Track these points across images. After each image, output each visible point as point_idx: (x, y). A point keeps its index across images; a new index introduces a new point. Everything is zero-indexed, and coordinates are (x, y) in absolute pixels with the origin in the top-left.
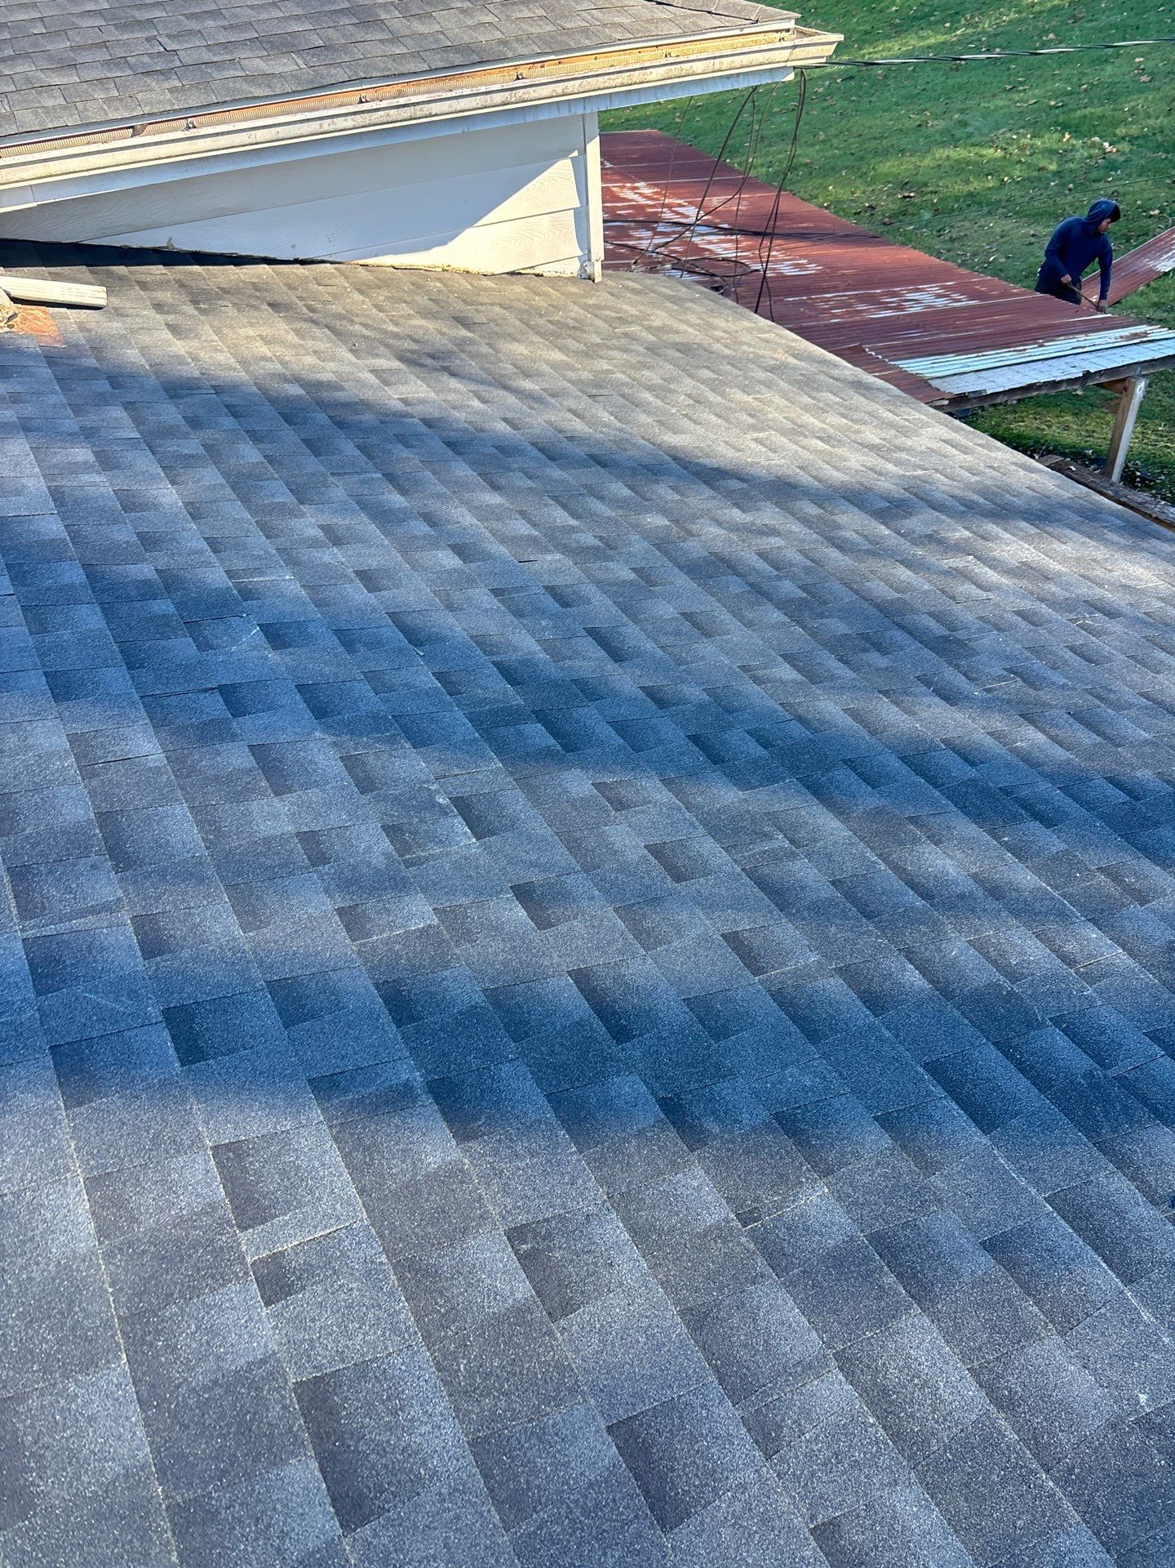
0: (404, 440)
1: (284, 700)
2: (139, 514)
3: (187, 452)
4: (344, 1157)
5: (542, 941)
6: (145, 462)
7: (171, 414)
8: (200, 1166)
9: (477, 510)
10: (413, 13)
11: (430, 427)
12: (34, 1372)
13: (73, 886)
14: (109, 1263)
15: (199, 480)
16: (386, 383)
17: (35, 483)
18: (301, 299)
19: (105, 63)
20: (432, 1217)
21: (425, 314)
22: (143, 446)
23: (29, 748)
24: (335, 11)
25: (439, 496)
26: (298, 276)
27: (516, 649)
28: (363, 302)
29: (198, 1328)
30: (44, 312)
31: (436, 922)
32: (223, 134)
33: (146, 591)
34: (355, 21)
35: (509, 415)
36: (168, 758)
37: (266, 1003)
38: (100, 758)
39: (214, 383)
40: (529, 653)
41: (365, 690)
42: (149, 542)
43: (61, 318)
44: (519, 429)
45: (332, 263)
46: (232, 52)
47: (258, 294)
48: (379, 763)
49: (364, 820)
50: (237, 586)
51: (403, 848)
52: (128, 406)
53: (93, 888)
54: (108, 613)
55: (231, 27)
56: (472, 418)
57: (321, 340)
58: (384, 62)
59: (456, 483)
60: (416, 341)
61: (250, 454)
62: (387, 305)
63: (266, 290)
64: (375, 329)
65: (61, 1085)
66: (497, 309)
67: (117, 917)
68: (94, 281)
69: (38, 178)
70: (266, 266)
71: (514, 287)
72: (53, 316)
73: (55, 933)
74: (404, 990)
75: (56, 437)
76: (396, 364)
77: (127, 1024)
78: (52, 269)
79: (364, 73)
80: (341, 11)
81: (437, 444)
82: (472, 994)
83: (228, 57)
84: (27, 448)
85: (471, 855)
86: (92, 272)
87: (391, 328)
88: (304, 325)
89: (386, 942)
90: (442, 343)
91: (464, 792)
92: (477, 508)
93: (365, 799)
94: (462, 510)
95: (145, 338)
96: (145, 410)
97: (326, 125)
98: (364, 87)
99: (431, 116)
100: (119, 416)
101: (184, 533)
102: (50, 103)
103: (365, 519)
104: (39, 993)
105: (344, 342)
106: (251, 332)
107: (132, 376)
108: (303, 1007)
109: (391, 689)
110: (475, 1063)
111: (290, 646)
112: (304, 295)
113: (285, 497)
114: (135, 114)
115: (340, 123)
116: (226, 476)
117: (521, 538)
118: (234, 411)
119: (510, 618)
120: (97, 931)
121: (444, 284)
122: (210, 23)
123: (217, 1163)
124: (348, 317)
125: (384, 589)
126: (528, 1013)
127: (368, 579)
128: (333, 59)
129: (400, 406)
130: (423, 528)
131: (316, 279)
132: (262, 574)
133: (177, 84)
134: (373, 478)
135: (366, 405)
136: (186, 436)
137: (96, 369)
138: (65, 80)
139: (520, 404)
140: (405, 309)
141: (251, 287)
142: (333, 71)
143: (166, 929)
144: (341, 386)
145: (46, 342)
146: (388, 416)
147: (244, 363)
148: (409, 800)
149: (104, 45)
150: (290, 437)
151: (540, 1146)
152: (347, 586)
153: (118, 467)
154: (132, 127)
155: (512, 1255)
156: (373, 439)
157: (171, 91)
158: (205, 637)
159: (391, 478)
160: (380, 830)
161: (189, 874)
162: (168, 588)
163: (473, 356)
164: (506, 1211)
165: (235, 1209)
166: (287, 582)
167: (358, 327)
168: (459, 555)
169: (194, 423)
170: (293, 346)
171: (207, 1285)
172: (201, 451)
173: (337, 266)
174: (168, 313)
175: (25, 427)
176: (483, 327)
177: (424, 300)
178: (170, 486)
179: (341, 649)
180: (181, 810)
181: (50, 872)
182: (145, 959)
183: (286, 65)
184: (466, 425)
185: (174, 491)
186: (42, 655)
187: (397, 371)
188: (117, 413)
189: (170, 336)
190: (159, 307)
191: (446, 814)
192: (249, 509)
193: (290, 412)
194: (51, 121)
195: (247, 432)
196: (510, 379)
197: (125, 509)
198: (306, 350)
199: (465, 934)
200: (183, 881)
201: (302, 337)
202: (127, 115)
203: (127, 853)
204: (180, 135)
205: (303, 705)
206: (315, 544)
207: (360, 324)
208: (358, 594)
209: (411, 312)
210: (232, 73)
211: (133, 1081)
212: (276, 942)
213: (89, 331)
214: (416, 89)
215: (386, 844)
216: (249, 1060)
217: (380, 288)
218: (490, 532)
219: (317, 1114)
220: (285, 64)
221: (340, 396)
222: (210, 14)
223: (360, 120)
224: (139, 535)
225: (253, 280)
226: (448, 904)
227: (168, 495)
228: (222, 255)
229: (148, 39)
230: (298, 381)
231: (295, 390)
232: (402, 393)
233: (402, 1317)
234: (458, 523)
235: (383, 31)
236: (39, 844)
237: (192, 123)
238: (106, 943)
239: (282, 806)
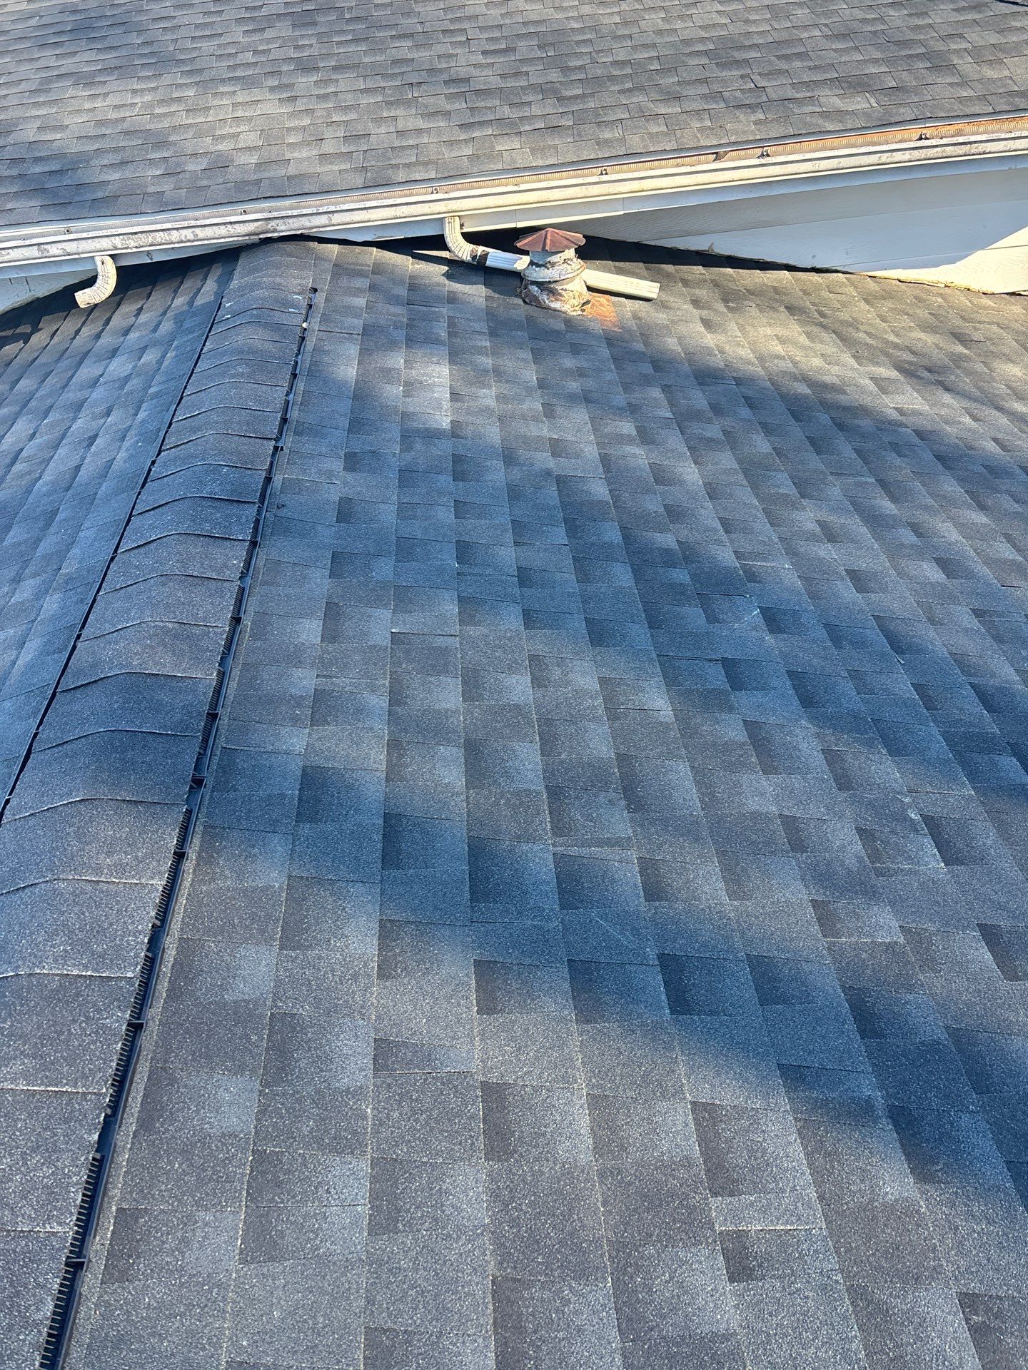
0: (897, 448)
1: (775, 683)
2: (666, 488)
3: (709, 435)
4: (807, 1154)
5: (1008, 993)
6: (675, 441)
7: (699, 399)
8: (680, 1118)
9: (962, 527)
10: (985, 59)
11: (922, 439)
12: (539, 1263)
13: (594, 815)
14: (601, 1183)
15: (717, 464)
16: (884, 390)
17: (591, 451)
18: (813, 304)
19: (704, 97)
20: (886, 1252)
21: (925, 327)
22: (675, 426)
23: (568, 683)
24: (912, 56)
25: (926, 508)
26: (813, 283)
27: (993, 675)
28: (868, 311)
29: (671, 1278)
30: (608, 300)
31: (902, 940)
32: (792, 162)
33: (668, 558)
34: (929, 65)
35: (1000, 436)
36: (676, 716)
37: (745, 974)
38: (623, 704)
39: (735, 375)
40: (1006, 682)
41: (848, 687)
42: (675, 514)
43: (620, 306)
44: (1009, 451)
45: (844, 273)
46: (813, 90)
47: (777, 297)
48: (857, 763)
49: (840, 817)
50: (743, 566)
51: (875, 855)
52: (666, 388)
53: (609, 821)
54: (637, 573)
55: (816, 67)
56: (963, 434)
57: (829, 345)
58: (951, 104)
59: (944, 497)
60: (913, 353)
61: (762, 445)
62: (890, 316)
63: (785, 294)
64: (877, 338)
65: (574, 998)
66: (995, 328)
67: (627, 855)
68: (647, 275)
69: (632, 192)
70: (786, 272)
71: (1012, 307)
72: (614, 304)
73: (577, 855)
74: (868, 1002)
75: (609, 409)
76: (894, 374)
77: (629, 958)
78: (617, 264)
79: (931, 113)
80: (917, 55)
81: (927, 456)
82: (932, 1027)
83: (809, 94)
84: (587, 417)
85: (939, 880)
86: (647, 269)
87: (893, 338)
88: (815, 329)
89: (854, 947)
90: (939, 357)
91: (935, 811)
92: (963, 525)
93: (843, 795)
94: (949, 525)
95: (682, 329)
96: (678, 393)
97: (884, 158)
98: (927, 125)
99: (985, 153)
100: (659, 396)
101: (702, 510)
102: (654, 129)
103: (859, 521)
104: (562, 907)
105: (849, 348)
106: (769, 331)
107: (670, 362)
108: (777, 989)
109: (872, 692)
110: (936, 1103)
111: (784, 632)
112: (817, 301)
113: (788, 489)
114: (722, 142)
115: (898, 156)
116: (740, 462)
117: (1005, 561)
118: (750, 403)
119: (989, 641)
120: (611, 863)
121: (945, 299)
122: (797, 64)
123: (694, 1119)
124: (854, 324)
125: (873, 592)
126: (990, 1066)
127: (858, 579)
128: (903, 99)
129: (895, 415)
130: (911, 538)
131: (828, 286)
132: (765, 559)
133: (762, 117)
134: (867, 482)
135: (864, 410)
136: (710, 421)
137: (643, 353)
138: (670, 111)
139: (1012, 426)
140: (906, 322)
141: (772, 290)
142: (902, 110)
143: (664, 877)
144: (844, 390)
145: (607, 326)
146: (884, 423)
147: (761, 359)
148: (882, 807)
149: (705, 81)
150: (796, 430)
151: (997, 1215)
152: (838, 583)
153: (653, 442)
154: (716, 153)
155: (963, 1323)
156: (869, 445)
157: (755, 123)
158: (713, 610)
159: (883, 483)
160: (854, 831)
161: (689, 830)
162: (685, 558)
163: (969, 373)
164: (959, 1272)
165: (708, 1171)
166: (785, 572)
167: (862, 335)
168: (943, 569)
169: (717, 410)
170: (804, 348)
171: (681, 1239)
172: (721, 436)
173: (848, 275)
174: (702, 308)
175: (586, 398)
176: (980, 345)
177: (922, 313)
178: (693, 466)
179: (829, 644)
180: (684, 768)
181: (577, 798)
182: (646, 900)
183: (860, 103)
184: (957, 441)
185: (696, 471)
186: (585, 602)
187: (895, 381)
188: (656, 393)
189: (703, 329)
190: (696, 303)
191: (917, 830)
192: (757, 496)
193: (797, 409)
194: (653, 146)
195: (760, 423)
196: (1003, 399)
197: (657, 481)
198: (815, 352)
199: (929, 963)
200: (682, 835)
201: (812, 340)
202: (715, 143)
203: (637, 796)
204: (757, 162)
205: (791, 692)
206: (812, 538)
207: (865, 332)
208: (848, 593)
209: (912, 325)
210: (811, 109)
211: (630, 1015)
212: (757, 918)
213: (640, 319)
214: (975, 128)
215: (858, 847)
216: (728, 1027)
217: (885, 299)
218: (975, 551)
219: (784, 1103)
220: (858, 102)
221: (842, 398)
222: (800, 56)
223: (916, 154)
224: (665, 506)
225: (775, 284)
226: (914, 925)
227: (691, 474)
228: (751, 260)
229: (742, 77)
230: (806, 381)
231: (803, 389)
232: (897, 403)
233: (854, 1346)
234: (944, 537)
235: (953, 75)
236: (570, 770)
237: (767, 151)
238: (616, 876)
239: (767, 784)
